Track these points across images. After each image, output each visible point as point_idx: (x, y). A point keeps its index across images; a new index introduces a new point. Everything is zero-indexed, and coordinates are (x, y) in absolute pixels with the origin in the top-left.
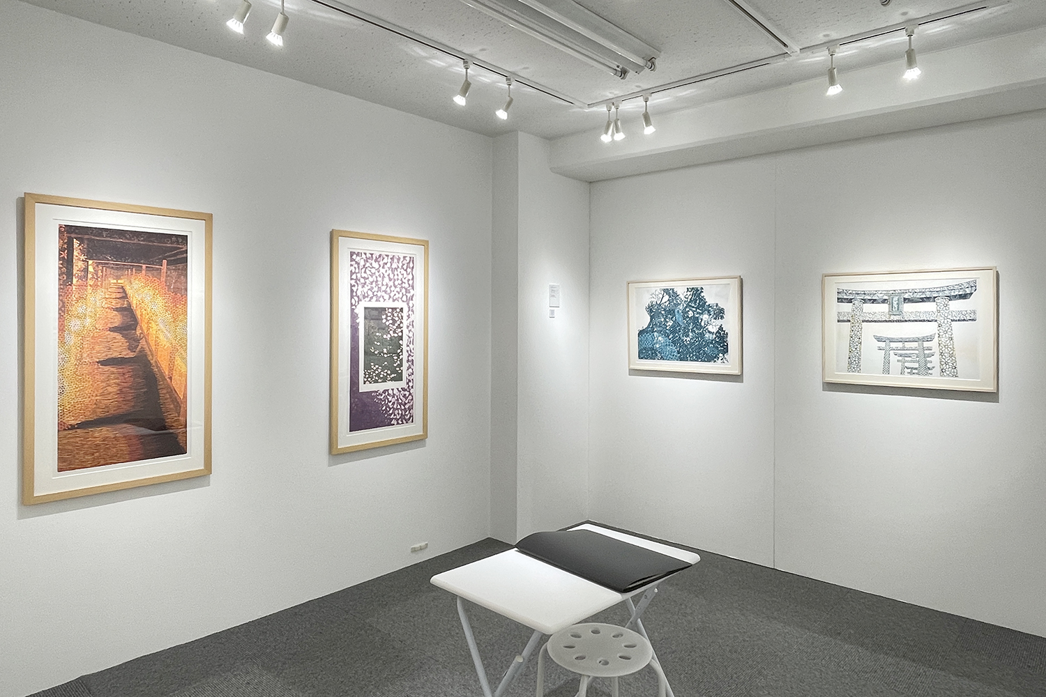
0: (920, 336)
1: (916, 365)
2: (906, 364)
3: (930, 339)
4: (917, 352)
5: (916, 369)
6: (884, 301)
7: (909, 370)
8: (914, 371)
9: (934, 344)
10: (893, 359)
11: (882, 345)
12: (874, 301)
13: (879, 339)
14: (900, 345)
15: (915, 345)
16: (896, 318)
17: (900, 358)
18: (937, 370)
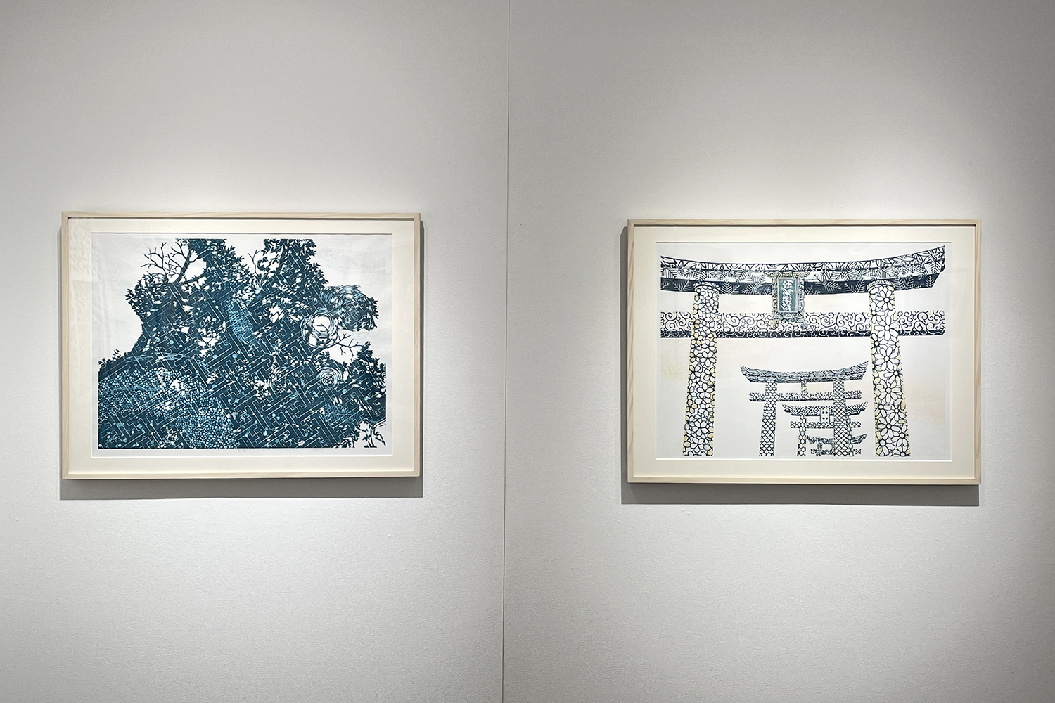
0: (837, 367)
1: (828, 433)
2: (811, 433)
3: (856, 373)
4: (830, 403)
5: (829, 441)
6: (764, 289)
7: (815, 446)
8: (826, 447)
9: (863, 386)
10: (783, 420)
11: (760, 388)
12: (741, 288)
13: (752, 376)
14: (796, 388)
15: (827, 387)
16: (788, 327)
17: (797, 419)
18: (869, 444)
